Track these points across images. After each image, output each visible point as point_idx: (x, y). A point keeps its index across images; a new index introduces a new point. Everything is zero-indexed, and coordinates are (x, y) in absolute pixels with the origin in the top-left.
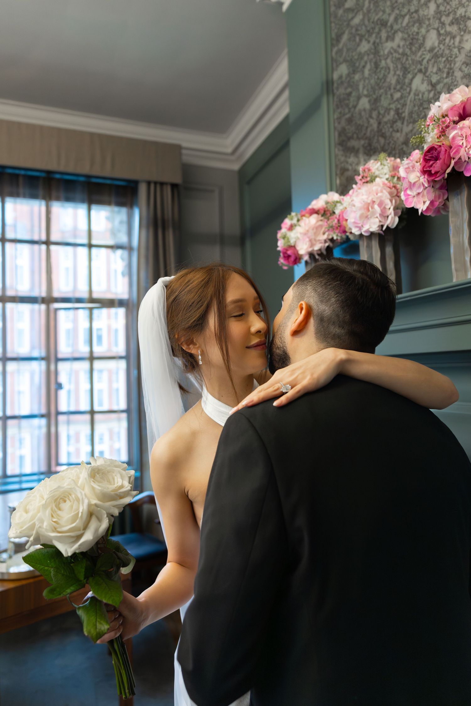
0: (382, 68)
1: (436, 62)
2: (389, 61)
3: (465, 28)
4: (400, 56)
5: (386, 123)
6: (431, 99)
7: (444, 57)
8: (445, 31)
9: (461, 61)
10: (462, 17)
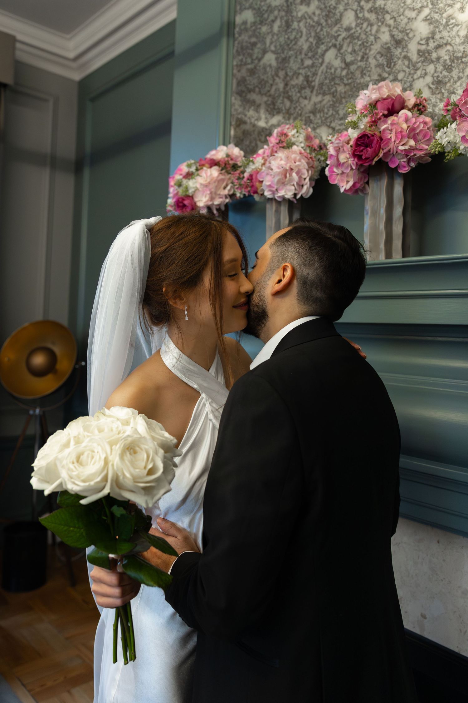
0: (294, 29)
1: (352, 42)
2: (302, 24)
3: (383, 20)
4: (314, 24)
5: (294, 87)
6: (343, 76)
7: (360, 41)
8: (364, 16)
9: (376, 50)
10: (381, 8)
